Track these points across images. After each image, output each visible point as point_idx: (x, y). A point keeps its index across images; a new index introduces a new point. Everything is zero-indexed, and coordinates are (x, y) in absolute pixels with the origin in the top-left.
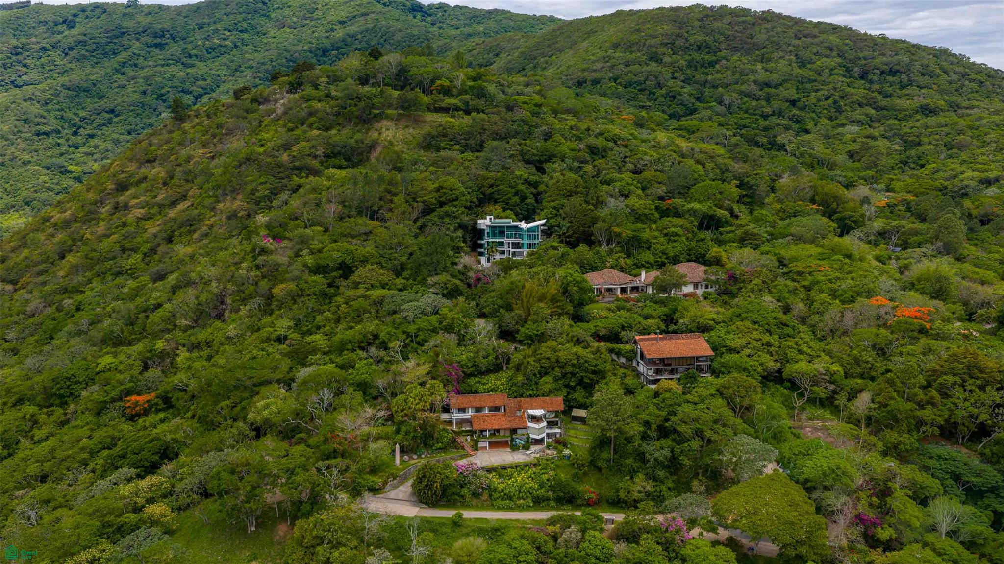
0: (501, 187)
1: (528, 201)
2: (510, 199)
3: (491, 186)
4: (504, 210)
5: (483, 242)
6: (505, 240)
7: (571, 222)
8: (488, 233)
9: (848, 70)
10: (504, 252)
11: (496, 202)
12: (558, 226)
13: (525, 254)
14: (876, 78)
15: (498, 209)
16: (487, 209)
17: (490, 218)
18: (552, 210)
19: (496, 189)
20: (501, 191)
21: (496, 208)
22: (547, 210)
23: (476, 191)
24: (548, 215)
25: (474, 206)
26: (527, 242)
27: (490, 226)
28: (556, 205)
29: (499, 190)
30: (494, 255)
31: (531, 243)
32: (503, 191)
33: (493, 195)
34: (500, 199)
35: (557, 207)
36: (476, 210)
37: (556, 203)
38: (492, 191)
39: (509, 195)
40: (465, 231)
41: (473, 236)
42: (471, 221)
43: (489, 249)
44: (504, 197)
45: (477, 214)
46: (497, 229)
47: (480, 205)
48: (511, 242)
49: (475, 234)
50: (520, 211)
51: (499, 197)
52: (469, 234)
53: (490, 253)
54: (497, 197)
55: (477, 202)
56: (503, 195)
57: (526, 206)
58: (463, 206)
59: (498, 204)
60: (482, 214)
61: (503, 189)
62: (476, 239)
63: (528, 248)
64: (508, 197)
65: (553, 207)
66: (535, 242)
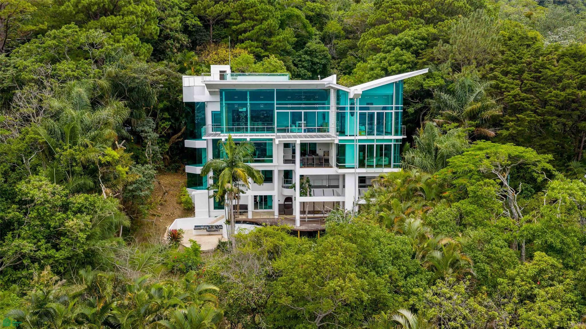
1: (311, 45)
2: (271, 34)
4: (259, 58)
5: (199, 143)
6: (278, 138)
8: (216, 117)
10: (268, 176)
11: (234, 43)
15: (244, 54)
16: (213, 55)
17: (221, 72)
18: (401, 52)
19: (236, 6)
20: (249, 10)
21: (237, 51)
22: (382, 55)
23: (181, 9)
24: (390, 65)
25: (176, 48)
26: (360, 140)
27: (221, 95)
28: (409, 38)
29: (244, 9)
30: (241, 188)
31: (375, 144)
32: (256, 11)
33: (228, 21)
34: (245, 31)
35: (413, 43)
36: (179, 56)
37: (407, 35)
38: (225, 11)
39: (271, 21)
40: (133, 106)
41: (167, 125)
42: (160, 77)
43: (227, 169)
44: (260, 26)
45: (180, 62)
46: (248, 102)
47: (191, 43)
48: (298, 141)
49: (177, 119)
50: (296, 68)
51: (244, 25)
52: (151, 119)
53: (229, 182)
54: (239, 26)
55: (184, 39)
56: (256, 20)
57: (308, 58)
58: (136, 33)
59: (242, 41)
60: (197, 63)
61: (254, 6)
62: (179, 134)
63: (362, 164)
64: (268, 24)
65: (403, 43)
66: (390, 140)
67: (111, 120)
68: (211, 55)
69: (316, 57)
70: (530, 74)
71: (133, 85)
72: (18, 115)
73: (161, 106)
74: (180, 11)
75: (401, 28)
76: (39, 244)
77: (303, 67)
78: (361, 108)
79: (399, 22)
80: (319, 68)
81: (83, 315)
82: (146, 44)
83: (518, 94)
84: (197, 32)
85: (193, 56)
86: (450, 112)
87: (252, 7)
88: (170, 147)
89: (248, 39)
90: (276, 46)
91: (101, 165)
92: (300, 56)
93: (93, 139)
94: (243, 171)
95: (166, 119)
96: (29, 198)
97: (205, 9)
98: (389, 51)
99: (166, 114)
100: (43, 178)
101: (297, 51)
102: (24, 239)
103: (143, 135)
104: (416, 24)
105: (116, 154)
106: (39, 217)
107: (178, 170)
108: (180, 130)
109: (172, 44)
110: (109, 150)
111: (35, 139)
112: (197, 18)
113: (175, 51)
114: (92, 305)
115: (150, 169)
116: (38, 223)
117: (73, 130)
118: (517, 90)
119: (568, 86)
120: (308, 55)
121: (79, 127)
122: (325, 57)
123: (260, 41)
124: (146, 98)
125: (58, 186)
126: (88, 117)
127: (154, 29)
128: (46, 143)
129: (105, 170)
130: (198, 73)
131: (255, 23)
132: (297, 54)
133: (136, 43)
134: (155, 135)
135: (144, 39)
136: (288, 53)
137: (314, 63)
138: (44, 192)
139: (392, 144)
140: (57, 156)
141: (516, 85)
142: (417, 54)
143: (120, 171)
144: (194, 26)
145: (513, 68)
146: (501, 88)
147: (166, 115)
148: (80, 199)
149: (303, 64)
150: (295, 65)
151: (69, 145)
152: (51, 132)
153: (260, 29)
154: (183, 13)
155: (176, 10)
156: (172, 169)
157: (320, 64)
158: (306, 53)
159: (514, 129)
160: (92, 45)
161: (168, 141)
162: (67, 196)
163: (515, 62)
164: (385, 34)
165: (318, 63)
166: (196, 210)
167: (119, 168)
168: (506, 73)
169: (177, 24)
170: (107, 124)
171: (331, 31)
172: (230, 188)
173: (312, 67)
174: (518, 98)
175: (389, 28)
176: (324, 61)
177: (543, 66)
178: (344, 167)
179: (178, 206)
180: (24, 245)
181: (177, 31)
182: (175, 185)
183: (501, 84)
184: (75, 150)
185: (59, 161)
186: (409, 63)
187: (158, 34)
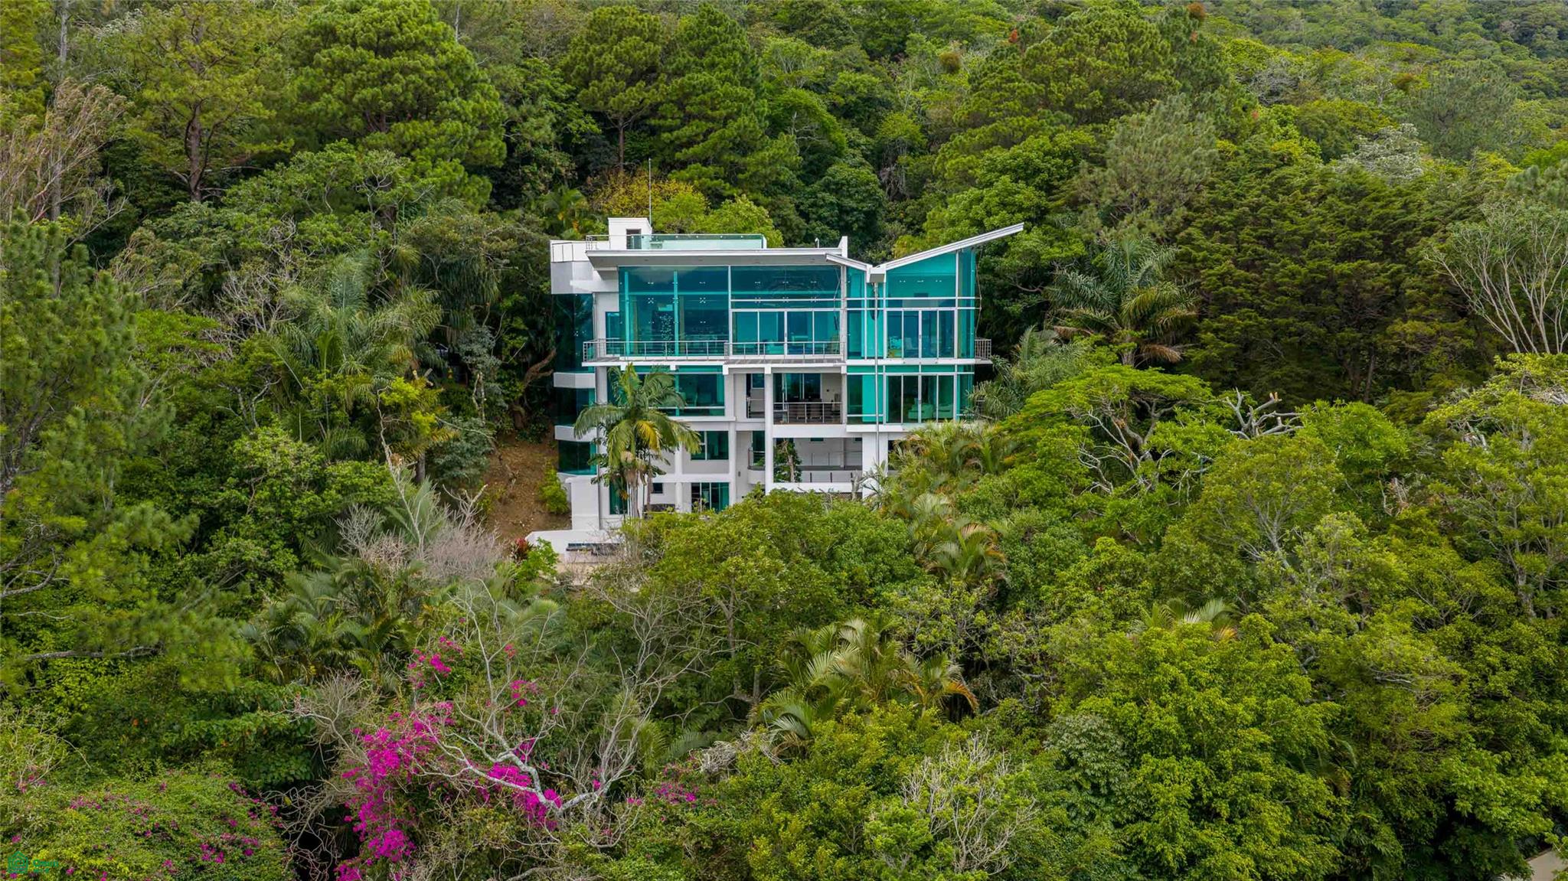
0: (704, 77)
1: (841, 170)
2: (743, 147)
3: (648, 73)
4: (716, 199)
5: (581, 381)
6: (729, 364)
7: (1170, 239)
8: (614, 323)
9: (1488, 25)
10: (716, 447)
11: (668, 167)
12: (1081, 264)
13: (873, 455)
14: (1551, 44)
15: (684, 193)
16: (620, 196)
17: (629, 232)
18: (1014, 186)
19: (669, 88)
20: (698, 99)
21: (672, 185)
22: (973, 192)
23: (556, 98)
24: (989, 214)
25: (543, 181)
26: (889, 368)
27: (621, 279)
28: (1033, 155)
29: (687, 96)
30: (654, 463)
31: (920, 374)
32: (712, 99)
33: (653, 122)
34: (690, 143)
35: (1042, 165)
36: (548, 200)
37: (1031, 148)
38: (648, 102)
39: (743, 120)
40: (450, 301)
41: (520, 342)
42: (505, 243)
43: (623, 423)
44: (719, 132)
45: (550, 213)
46: (676, 293)
47: (577, 170)
48: (768, 370)
49: (541, 333)
50: (803, 221)
51: (687, 131)
52: (485, 329)
53: (629, 450)
54: (675, 133)
55: (561, 162)
56: (713, 120)
57: (831, 198)
58: (459, 155)
59: (683, 165)
60: (585, 214)
61: (709, 90)
62: (546, 362)
63: (894, 416)
64: (739, 127)
65: (1018, 166)
66: (951, 367)
67: (405, 328)
68: (616, 195)
69: (850, 196)
70: (1255, 230)
71: (450, 259)
72: (231, 319)
73: (508, 303)
74: (553, 104)
75: (1020, 134)
76: (274, 547)
77: (820, 218)
78: (891, 304)
79: (1014, 121)
80: (857, 220)
81: (350, 636)
82: (477, 179)
83: (1229, 273)
84: (588, 145)
85: (576, 199)
86: (1089, 312)
87: (704, 92)
88: (527, 390)
89: (695, 159)
90: (754, 174)
91: (385, 409)
92: (814, 194)
93: (369, 361)
94: (652, 426)
95: (517, 332)
96: (257, 466)
97: (605, 97)
98: (990, 184)
99: (520, 320)
100: (279, 431)
101: (807, 184)
102: (246, 538)
103: (469, 360)
104: (1051, 124)
105: (413, 391)
106: (273, 499)
107: (542, 436)
108: (547, 353)
109: (534, 174)
110: (399, 382)
111: (265, 359)
112: (589, 118)
113: (542, 187)
114: (363, 623)
115: (480, 428)
116: (271, 509)
117: (333, 346)
118: (1227, 265)
119: (1318, 255)
120: (831, 191)
121: (344, 340)
122: (871, 195)
123: (724, 164)
124: (474, 285)
125: (306, 445)
126: (360, 322)
127: (496, 146)
128: (286, 368)
129: (391, 419)
130: (584, 233)
131: (710, 125)
132: (808, 189)
133: (457, 177)
134: (491, 361)
135: (474, 169)
136: (786, 188)
137: (843, 211)
138: (283, 455)
139: (955, 374)
140: (304, 392)
141: (1224, 254)
142: (1048, 189)
143: (418, 422)
144: (583, 134)
145: (1226, 218)
146: (1195, 261)
147: (519, 323)
148: (344, 469)
149: (821, 211)
150: (804, 215)
151: (325, 370)
152: (294, 349)
153: (722, 138)
154: (560, 108)
155: (544, 101)
156: (531, 435)
157: (860, 212)
158: (826, 187)
159: (1217, 346)
160: (373, 181)
161: (521, 378)
162: (321, 462)
163: (1231, 206)
164: (988, 146)
165: (853, 210)
166: (574, 515)
167: (418, 416)
168: (1209, 230)
169: (546, 133)
170: (396, 335)
171: (891, 137)
172: (630, 460)
173: (840, 219)
174: (1228, 280)
175: (995, 133)
176: (867, 206)
177: (1278, 213)
178: (859, 421)
179: (539, 507)
180: (246, 548)
181: (546, 146)
182: (535, 467)
183: (1194, 253)
184: (337, 381)
185: (306, 400)
186: (1028, 209)
187: (505, 156)
